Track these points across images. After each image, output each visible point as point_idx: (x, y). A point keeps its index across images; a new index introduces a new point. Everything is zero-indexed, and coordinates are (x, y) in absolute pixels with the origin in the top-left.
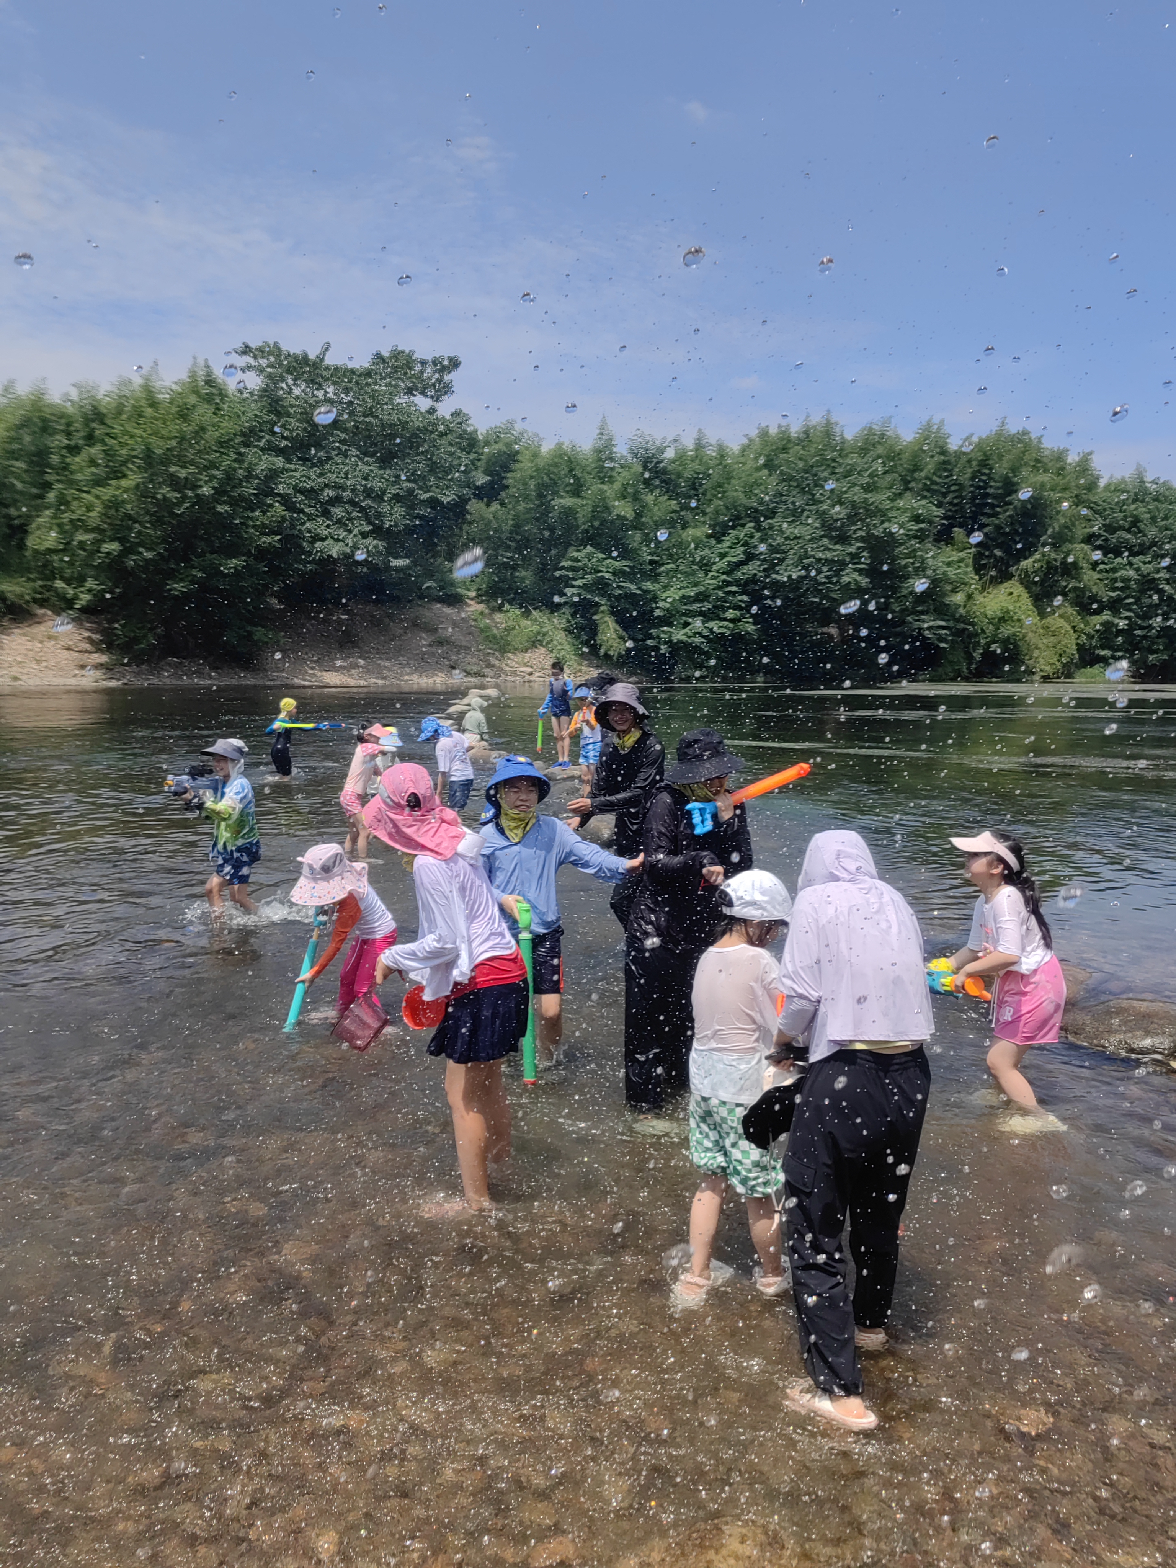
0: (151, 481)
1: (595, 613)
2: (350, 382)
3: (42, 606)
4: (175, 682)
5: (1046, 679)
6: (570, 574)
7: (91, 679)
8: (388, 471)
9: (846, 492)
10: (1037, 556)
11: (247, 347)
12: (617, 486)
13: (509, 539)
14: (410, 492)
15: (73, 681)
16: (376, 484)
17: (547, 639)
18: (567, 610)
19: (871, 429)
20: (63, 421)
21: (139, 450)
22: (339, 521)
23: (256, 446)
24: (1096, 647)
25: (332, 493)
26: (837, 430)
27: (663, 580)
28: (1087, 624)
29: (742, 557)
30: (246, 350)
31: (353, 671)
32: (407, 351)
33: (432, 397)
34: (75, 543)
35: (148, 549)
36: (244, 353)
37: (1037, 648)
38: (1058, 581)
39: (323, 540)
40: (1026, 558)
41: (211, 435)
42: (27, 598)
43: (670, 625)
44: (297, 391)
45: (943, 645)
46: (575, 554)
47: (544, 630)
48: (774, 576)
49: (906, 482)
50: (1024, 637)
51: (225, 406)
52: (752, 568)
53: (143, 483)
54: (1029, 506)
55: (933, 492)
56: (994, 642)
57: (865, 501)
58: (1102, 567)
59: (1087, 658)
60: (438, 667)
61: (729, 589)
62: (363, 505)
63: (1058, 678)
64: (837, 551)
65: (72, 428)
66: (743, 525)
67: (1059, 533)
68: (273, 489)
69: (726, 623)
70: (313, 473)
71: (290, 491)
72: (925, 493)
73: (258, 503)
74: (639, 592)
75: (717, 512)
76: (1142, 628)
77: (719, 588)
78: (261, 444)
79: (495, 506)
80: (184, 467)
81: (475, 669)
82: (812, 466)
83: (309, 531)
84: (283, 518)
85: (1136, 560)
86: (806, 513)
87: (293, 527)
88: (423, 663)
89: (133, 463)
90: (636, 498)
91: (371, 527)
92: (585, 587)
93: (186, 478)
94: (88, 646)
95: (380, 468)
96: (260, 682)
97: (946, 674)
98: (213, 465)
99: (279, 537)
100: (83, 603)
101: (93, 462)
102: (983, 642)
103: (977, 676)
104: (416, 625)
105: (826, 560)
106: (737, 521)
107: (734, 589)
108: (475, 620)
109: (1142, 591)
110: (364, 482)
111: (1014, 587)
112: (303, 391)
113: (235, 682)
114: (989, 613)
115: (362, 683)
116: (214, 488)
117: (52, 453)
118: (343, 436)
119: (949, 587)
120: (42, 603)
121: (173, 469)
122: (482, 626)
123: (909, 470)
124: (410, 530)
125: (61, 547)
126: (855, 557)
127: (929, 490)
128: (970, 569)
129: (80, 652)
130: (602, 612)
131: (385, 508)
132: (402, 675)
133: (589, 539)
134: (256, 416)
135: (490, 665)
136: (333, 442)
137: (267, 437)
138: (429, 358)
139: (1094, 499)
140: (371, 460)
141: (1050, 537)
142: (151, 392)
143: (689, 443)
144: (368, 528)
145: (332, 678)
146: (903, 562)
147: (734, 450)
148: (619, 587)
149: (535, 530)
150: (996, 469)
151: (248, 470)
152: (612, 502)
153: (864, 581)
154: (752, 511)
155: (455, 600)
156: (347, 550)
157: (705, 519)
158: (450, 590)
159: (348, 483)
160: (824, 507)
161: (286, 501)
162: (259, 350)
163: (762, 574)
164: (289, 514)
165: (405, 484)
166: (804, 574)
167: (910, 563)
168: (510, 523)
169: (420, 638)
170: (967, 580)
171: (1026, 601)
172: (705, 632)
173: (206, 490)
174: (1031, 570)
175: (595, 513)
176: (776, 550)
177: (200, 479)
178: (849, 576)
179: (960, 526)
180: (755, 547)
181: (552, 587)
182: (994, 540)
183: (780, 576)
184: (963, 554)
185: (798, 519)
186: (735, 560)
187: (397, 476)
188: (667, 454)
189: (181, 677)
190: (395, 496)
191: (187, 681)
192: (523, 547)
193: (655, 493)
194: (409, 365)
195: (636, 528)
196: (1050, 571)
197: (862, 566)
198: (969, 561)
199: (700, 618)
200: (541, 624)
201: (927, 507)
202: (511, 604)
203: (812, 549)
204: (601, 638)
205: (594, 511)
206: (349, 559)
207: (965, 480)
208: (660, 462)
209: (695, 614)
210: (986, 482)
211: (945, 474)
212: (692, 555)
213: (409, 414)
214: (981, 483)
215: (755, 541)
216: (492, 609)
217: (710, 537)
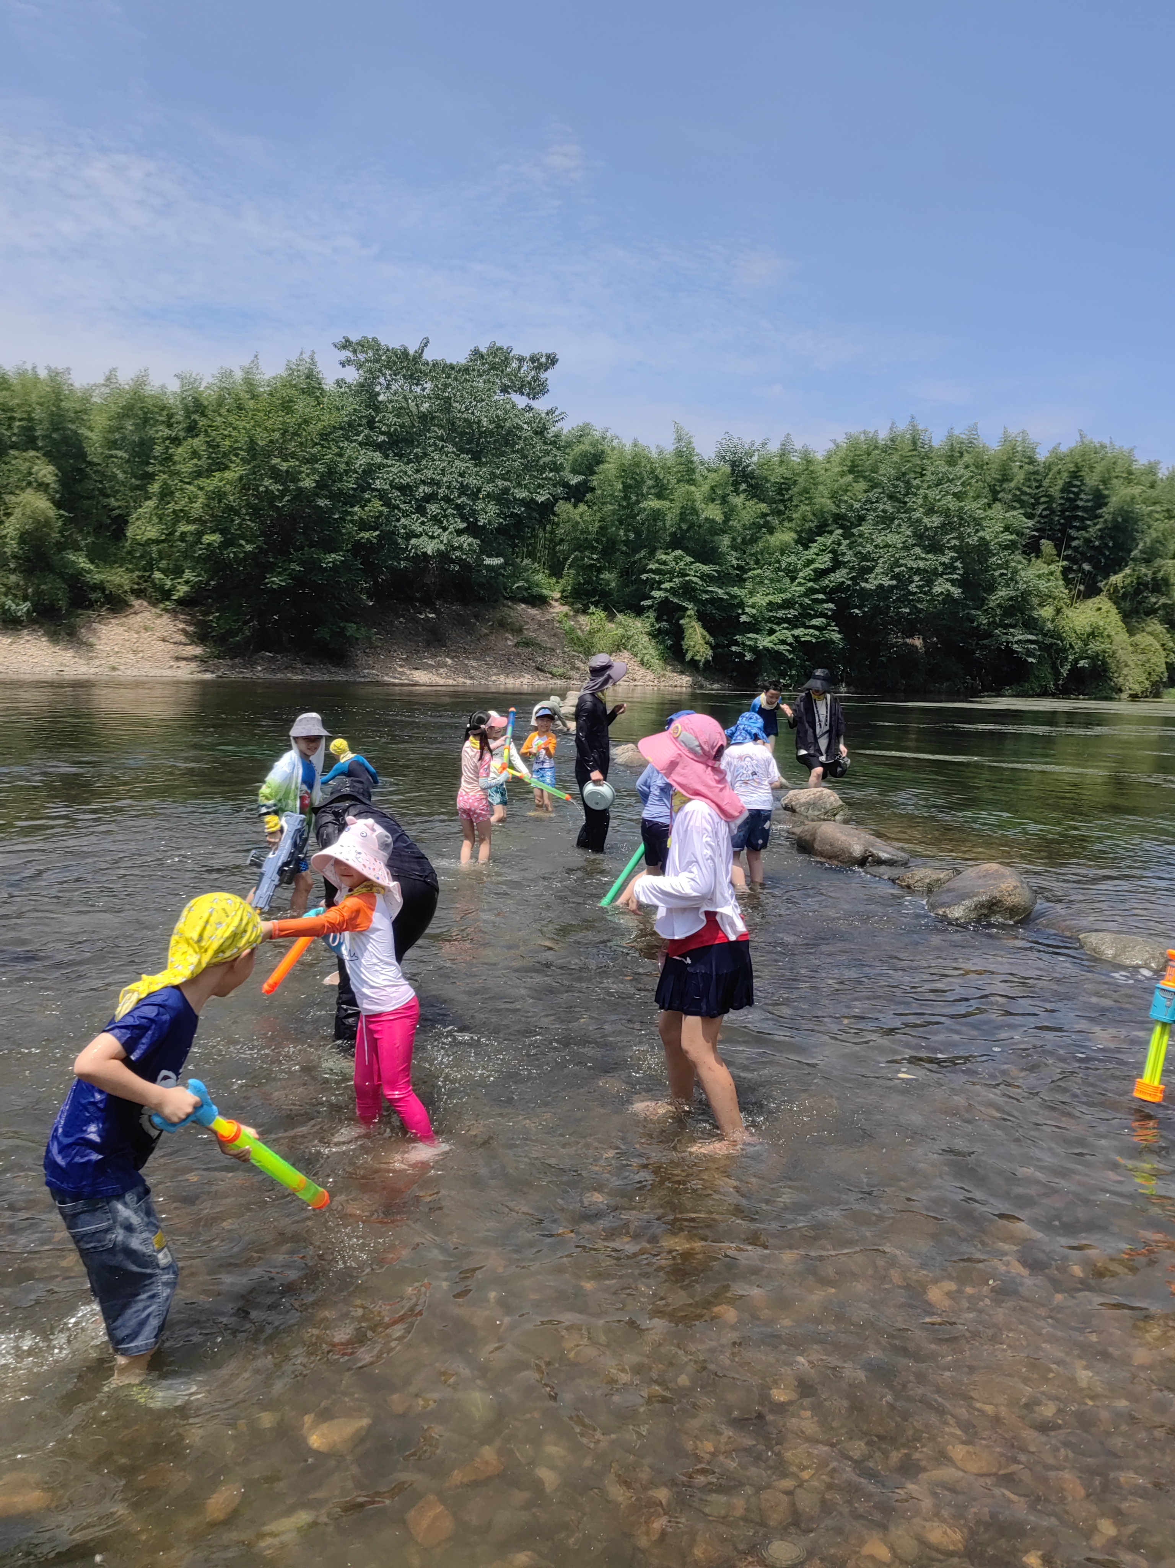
0: (254, 473)
1: (682, 617)
2: (448, 377)
3: (138, 597)
4: (267, 676)
5: (1134, 697)
6: (657, 578)
7: (186, 672)
8: (484, 469)
9: (939, 500)
10: (1127, 571)
11: (347, 341)
12: (706, 488)
13: (597, 540)
14: (506, 491)
15: (169, 673)
16: (473, 482)
17: (631, 642)
18: (652, 614)
20: (165, 413)
21: (243, 441)
22: (434, 518)
23: (355, 441)
25: (428, 490)
26: (925, 438)
27: (749, 585)
29: (829, 564)
30: (346, 344)
31: (442, 670)
32: (505, 347)
33: (528, 395)
34: (177, 534)
35: (248, 542)
36: (344, 347)
37: (1126, 665)
38: (1146, 597)
39: (417, 536)
40: (1115, 573)
41: (314, 428)
42: (126, 588)
43: (757, 631)
44: (394, 387)
45: (1030, 660)
46: (664, 557)
47: (630, 633)
48: (863, 584)
49: (995, 492)
50: (1114, 653)
51: (325, 400)
52: (840, 576)
53: (247, 475)
54: (1120, 520)
55: (1023, 504)
56: (1082, 658)
57: (959, 509)
60: (523, 668)
61: (816, 596)
62: (459, 502)
63: (1147, 697)
64: (931, 561)
65: (173, 420)
66: (831, 532)
67: (1151, 548)
68: (370, 484)
69: (812, 631)
70: (409, 469)
71: (387, 487)
72: (1015, 504)
73: (354, 499)
74: (726, 597)
75: (804, 519)
77: (805, 595)
78: (360, 438)
79: (582, 507)
80: (285, 460)
81: (561, 671)
82: (904, 474)
83: (405, 528)
84: (381, 513)
86: (896, 522)
87: (389, 523)
88: (508, 665)
89: (237, 455)
90: (724, 500)
91: (465, 525)
92: (672, 591)
93: (287, 471)
94: (182, 638)
95: (476, 465)
96: (352, 679)
97: (1033, 689)
98: (314, 459)
99: (377, 533)
100: (181, 594)
101: (195, 454)
102: (1071, 658)
103: (1064, 692)
104: (502, 625)
105: (918, 569)
106: (822, 529)
107: (821, 596)
108: (560, 622)
110: (460, 479)
111: (1103, 602)
112: (402, 387)
113: (326, 678)
114: (1077, 628)
115: (451, 682)
116: (316, 481)
117: (155, 444)
118: (440, 432)
119: (1037, 601)
120: (139, 593)
121: (275, 461)
122: (567, 628)
123: (999, 480)
124: (501, 530)
125: (163, 537)
126: (950, 568)
127: (1019, 501)
128: (1061, 582)
129: (175, 643)
130: (689, 616)
131: (480, 506)
132: (489, 675)
133: (676, 543)
134: (355, 410)
135: (574, 668)
136: (430, 438)
137: (366, 432)
138: (527, 355)
140: (467, 457)
141: (1141, 552)
142: (251, 384)
143: (774, 448)
144: (463, 525)
145: (422, 677)
146: (997, 573)
147: (820, 456)
148: (706, 592)
149: (622, 533)
150: (1087, 480)
151: (347, 464)
152: (699, 505)
153: (956, 592)
154: (838, 518)
155: (540, 601)
156: (442, 547)
157: (792, 525)
158: (535, 591)
159: (445, 479)
160: (917, 515)
161: (383, 496)
162: (359, 343)
163: (850, 582)
164: (385, 510)
165: (499, 483)
166: (894, 582)
167: (1002, 575)
168: (597, 524)
169: (507, 639)
170: (1056, 593)
171: (1115, 617)
172: (790, 640)
173: (308, 483)
174: (1120, 585)
175: (683, 516)
176: (865, 557)
177: (301, 472)
178: (941, 587)
179: (1049, 538)
180: (843, 554)
181: (637, 590)
182: (1083, 554)
183: (871, 584)
184: (1053, 567)
185: (889, 527)
186: (822, 567)
187: (492, 473)
188: (755, 459)
189: (274, 672)
190: (488, 495)
191: (279, 676)
192: (609, 549)
193: (742, 496)
194: (506, 361)
195: (724, 532)
196: (1140, 587)
197: (955, 576)
198: (1058, 574)
199: (785, 625)
200: (626, 627)
201: (1017, 517)
202: (596, 607)
203: (904, 558)
204: (687, 643)
205: (681, 514)
206: (443, 556)
207: (1055, 491)
208: (748, 466)
209: (779, 621)
210: (1077, 494)
211: (1035, 484)
212: (778, 562)
213: (506, 412)
214: (1072, 496)
215: (843, 548)
216: (577, 612)
217: (797, 542)
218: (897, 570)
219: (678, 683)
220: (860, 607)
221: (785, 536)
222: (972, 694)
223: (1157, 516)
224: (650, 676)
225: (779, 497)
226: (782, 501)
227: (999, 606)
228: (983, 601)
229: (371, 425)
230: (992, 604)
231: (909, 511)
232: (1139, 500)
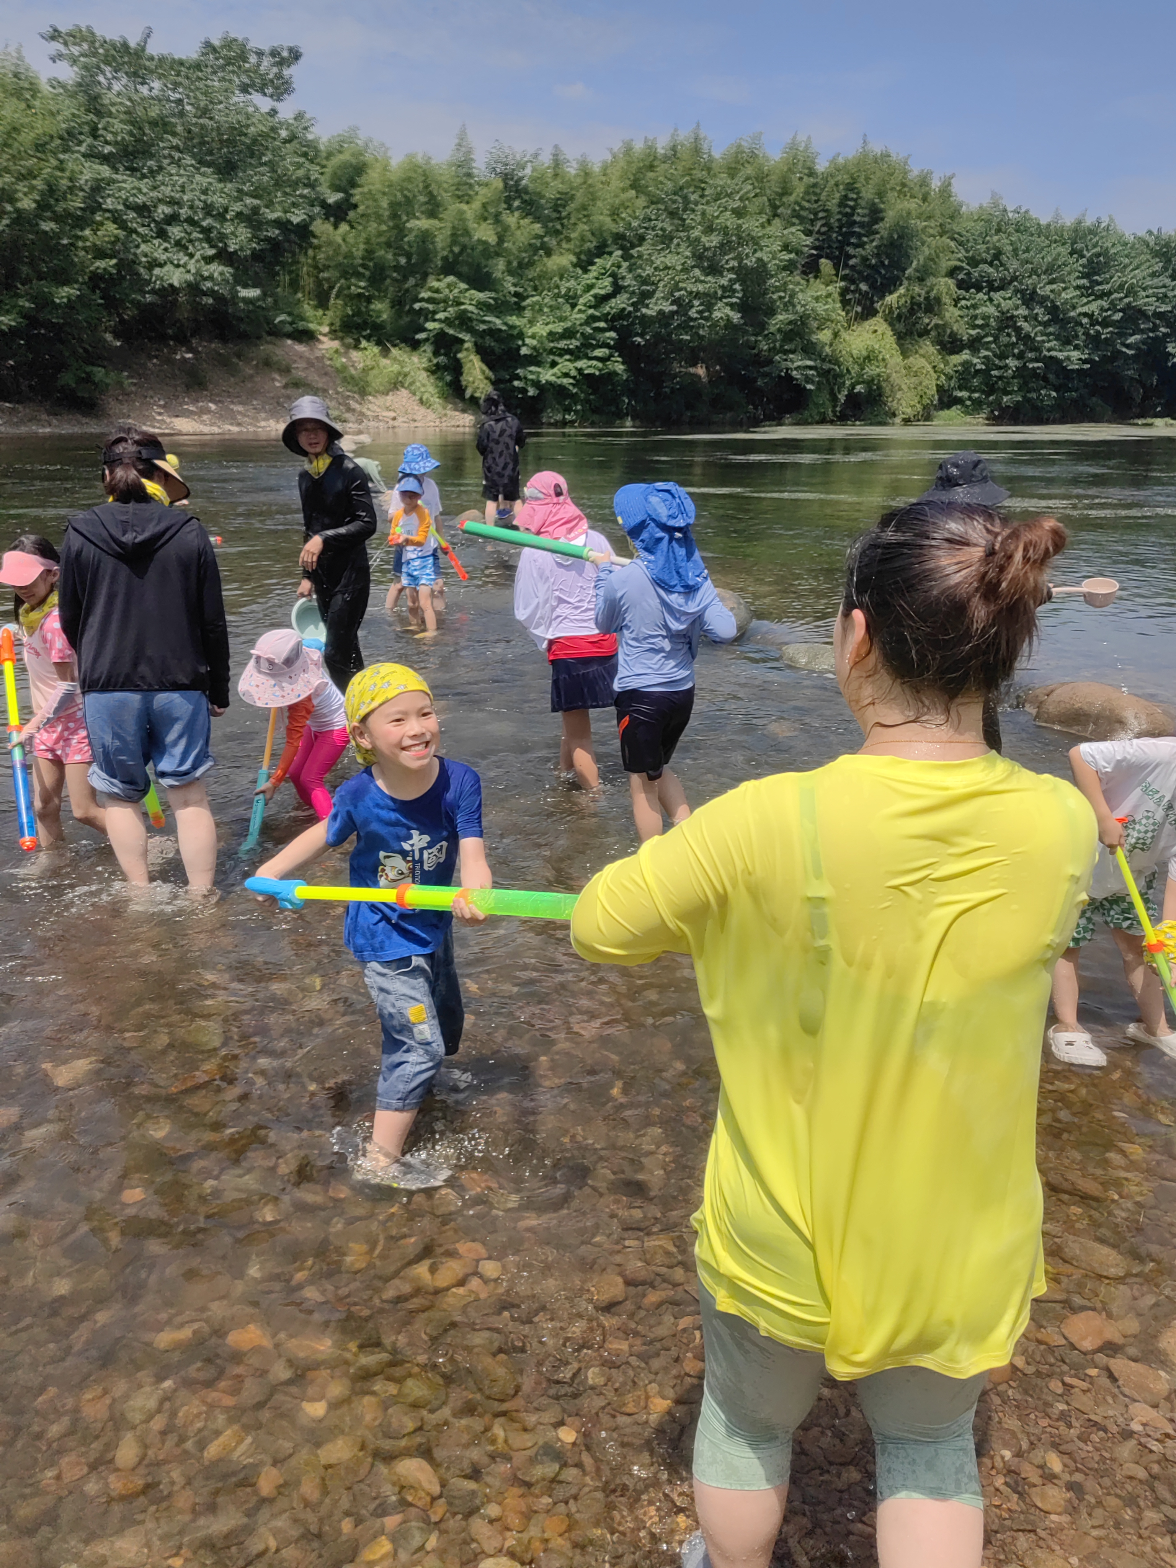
1: (460, 351)
2: (178, 75)
4: (9, 430)
5: (907, 421)
6: (431, 307)
8: (229, 185)
9: (717, 217)
10: (902, 290)
11: (56, 30)
12: (476, 205)
13: (364, 266)
14: (255, 210)
16: (218, 200)
17: (409, 380)
18: (428, 348)
19: (740, 146)
22: (178, 243)
23: (77, 152)
24: (954, 388)
25: (168, 210)
26: (705, 147)
27: (528, 313)
28: (947, 363)
29: (609, 289)
30: (55, 35)
31: (205, 417)
32: (240, 39)
33: (271, 96)
36: (53, 38)
37: (900, 389)
38: (920, 318)
39: (161, 266)
40: (891, 293)
41: (27, 137)
43: (539, 364)
44: (117, 87)
45: (809, 387)
46: (436, 284)
47: (406, 370)
48: (644, 310)
49: (775, 207)
50: (889, 377)
51: (37, 103)
52: (620, 302)
54: (895, 236)
55: (802, 220)
56: (859, 383)
57: (739, 227)
58: (963, 303)
59: (945, 399)
61: (597, 324)
62: (204, 224)
63: (918, 420)
64: (711, 283)
66: (610, 254)
67: (924, 266)
68: (101, 204)
69: (594, 363)
70: (144, 185)
71: (121, 207)
72: (794, 220)
73: (81, 221)
74: (504, 328)
75: (583, 239)
76: (999, 368)
77: (586, 323)
78: (83, 149)
79: (344, 227)
82: (681, 188)
83: (146, 256)
84: (116, 237)
85: (996, 296)
86: (675, 241)
87: (127, 250)
88: (278, 408)
90: (497, 218)
91: (214, 251)
92: (447, 321)
95: (220, 181)
97: (812, 417)
98: (31, 175)
99: (114, 261)
102: (848, 383)
103: (842, 419)
104: (268, 364)
105: (698, 293)
106: (601, 250)
107: (602, 325)
108: (331, 359)
109: (1000, 329)
110: (203, 197)
111: (878, 324)
112: (125, 86)
113: (77, 430)
114: (855, 352)
115: (216, 430)
116: (35, 201)
118: (175, 141)
119: (815, 324)
122: (338, 365)
123: (777, 193)
124: (256, 256)
126: (728, 290)
127: (798, 217)
128: (839, 305)
130: (467, 350)
131: (228, 229)
132: (258, 420)
133: (448, 268)
134: (73, 115)
135: (350, 410)
136: (164, 148)
137: (89, 141)
138: (266, 48)
139: (957, 229)
140: (209, 170)
141: (916, 270)
143: (546, 159)
144: (211, 252)
145: (184, 425)
146: (775, 297)
147: (596, 169)
148: (484, 322)
149: (390, 256)
150: (863, 194)
151: (71, 180)
152: (472, 225)
153: (736, 317)
154: (619, 238)
155: (307, 336)
156: (190, 277)
157: (570, 246)
158: (301, 325)
159: (185, 198)
160: (695, 233)
161: (117, 219)
162: (70, 35)
163: (631, 309)
164: (121, 234)
165: (249, 201)
166: (675, 308)
167: (781, 298)
168: (362, 246)
169: (273, 380)
170: (834, 316)
171: (890, 339)
172: (573, 373)
173: (27, 204)
174: (895, 305)
175: (454, 237)
176: (645, 281)
177: (17, 191)
178: (722, 312)
179: (827, 257)
180: (623, 278)
181: (412, 321)
182: (860, 273)
183: (651, 310)
184: (830, 288)
185: (668, 247)
186: (602, 292)
187: (240, 191)
188: (528, 171)
189: (16, 425)
190: (239, 215)
191: (23, 430)
192: (377, 277)
193: (517, 214)
194: (243, 57)
195: (498, 255)
196: (914, 307)
197: (734, 300)
198: (836, 296)
199: (568, 357)
200: (402, 364)
201: (796, 235)
202: (368, 341)
203: (683, 281)
204: (466, 379)
205: (453, 235)
206: (193, 288)
207: (833, 204)
208: (521, 179)
209: (562, 352)
210: (853, 208)
211: (814, 198)
212: (558, 287)
213: (248, 116)
214: (848, 210)
215: (623, 271)
216: (348, 347)
217: (575, 266)
218: (677, 294)
219: (461, 423)
220: (642, 335)
221: (563, 260)
222: (755, 423)
223: (931, 231)
224: (431, 416)
225: (555, 215)
226: (559, 219)
227: (779, 330)
228: (763, 326)
229: (94, 133)
230: (772, 329)
231: (687, 229)
232: (914, 214)
